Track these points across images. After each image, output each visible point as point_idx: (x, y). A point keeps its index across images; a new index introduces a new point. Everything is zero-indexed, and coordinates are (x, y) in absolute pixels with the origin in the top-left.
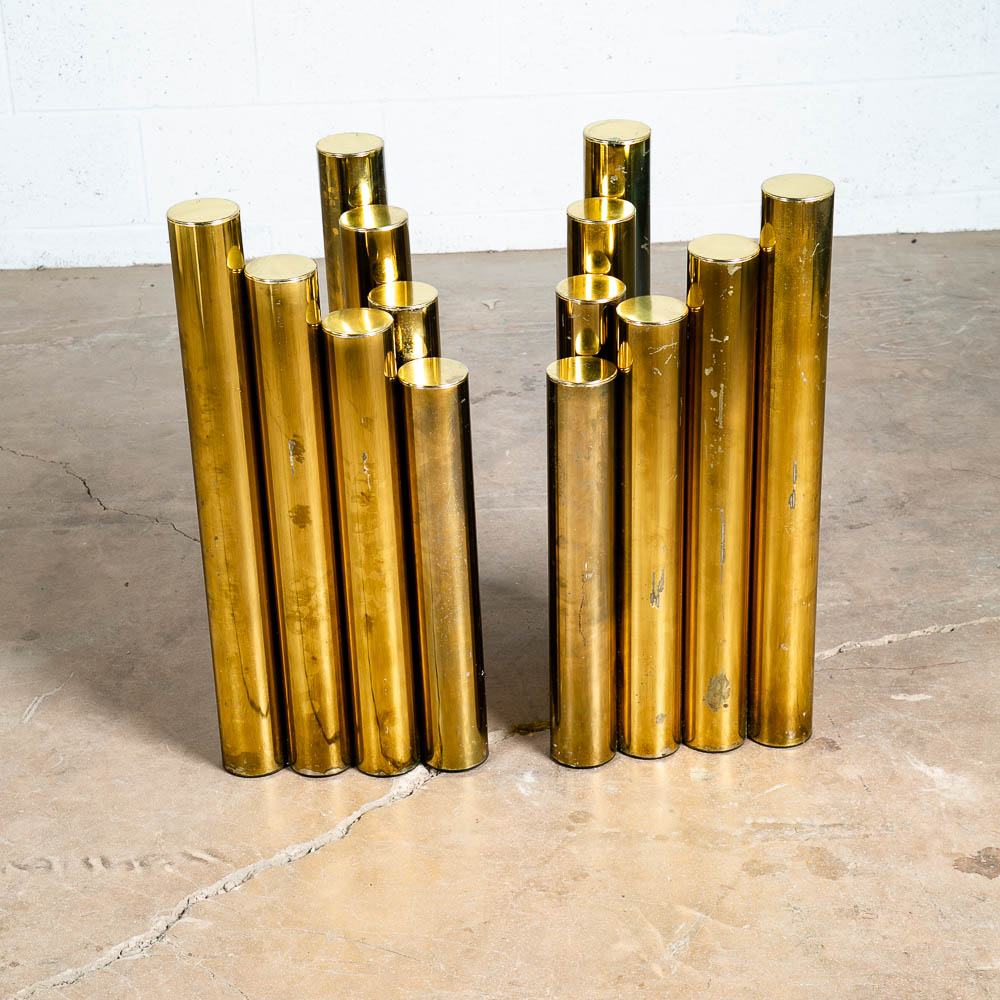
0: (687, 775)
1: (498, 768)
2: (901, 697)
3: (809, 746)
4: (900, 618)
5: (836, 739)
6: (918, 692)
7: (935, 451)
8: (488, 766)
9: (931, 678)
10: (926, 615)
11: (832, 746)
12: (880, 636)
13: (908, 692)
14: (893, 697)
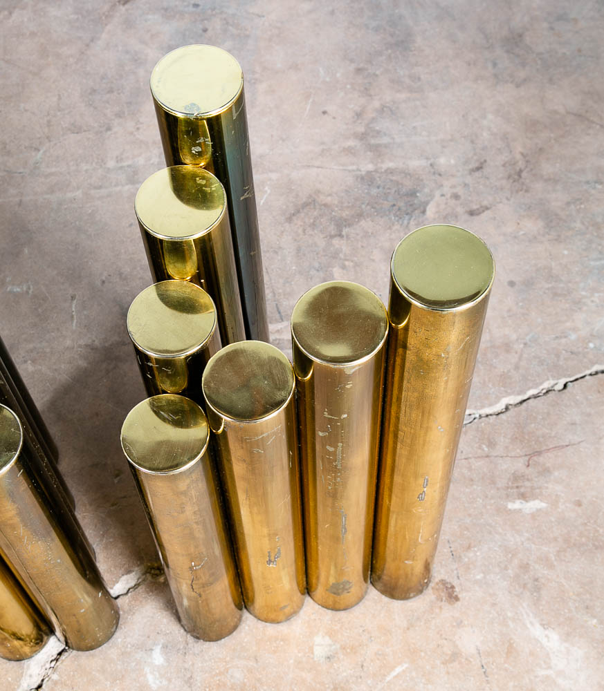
0: (311, 649)
1: (129, 640)
2: (516, 505)
3: (429, 595)
4: (517, 368)
5: (455, 582)
6: (534, 497)
7: (551, 80)
8: (119, 637)
9: (546, 471)
10: (541, 362)
11: (451, 595)
12: (498, 399)
13: (523, 497)
14: (511, 506)
